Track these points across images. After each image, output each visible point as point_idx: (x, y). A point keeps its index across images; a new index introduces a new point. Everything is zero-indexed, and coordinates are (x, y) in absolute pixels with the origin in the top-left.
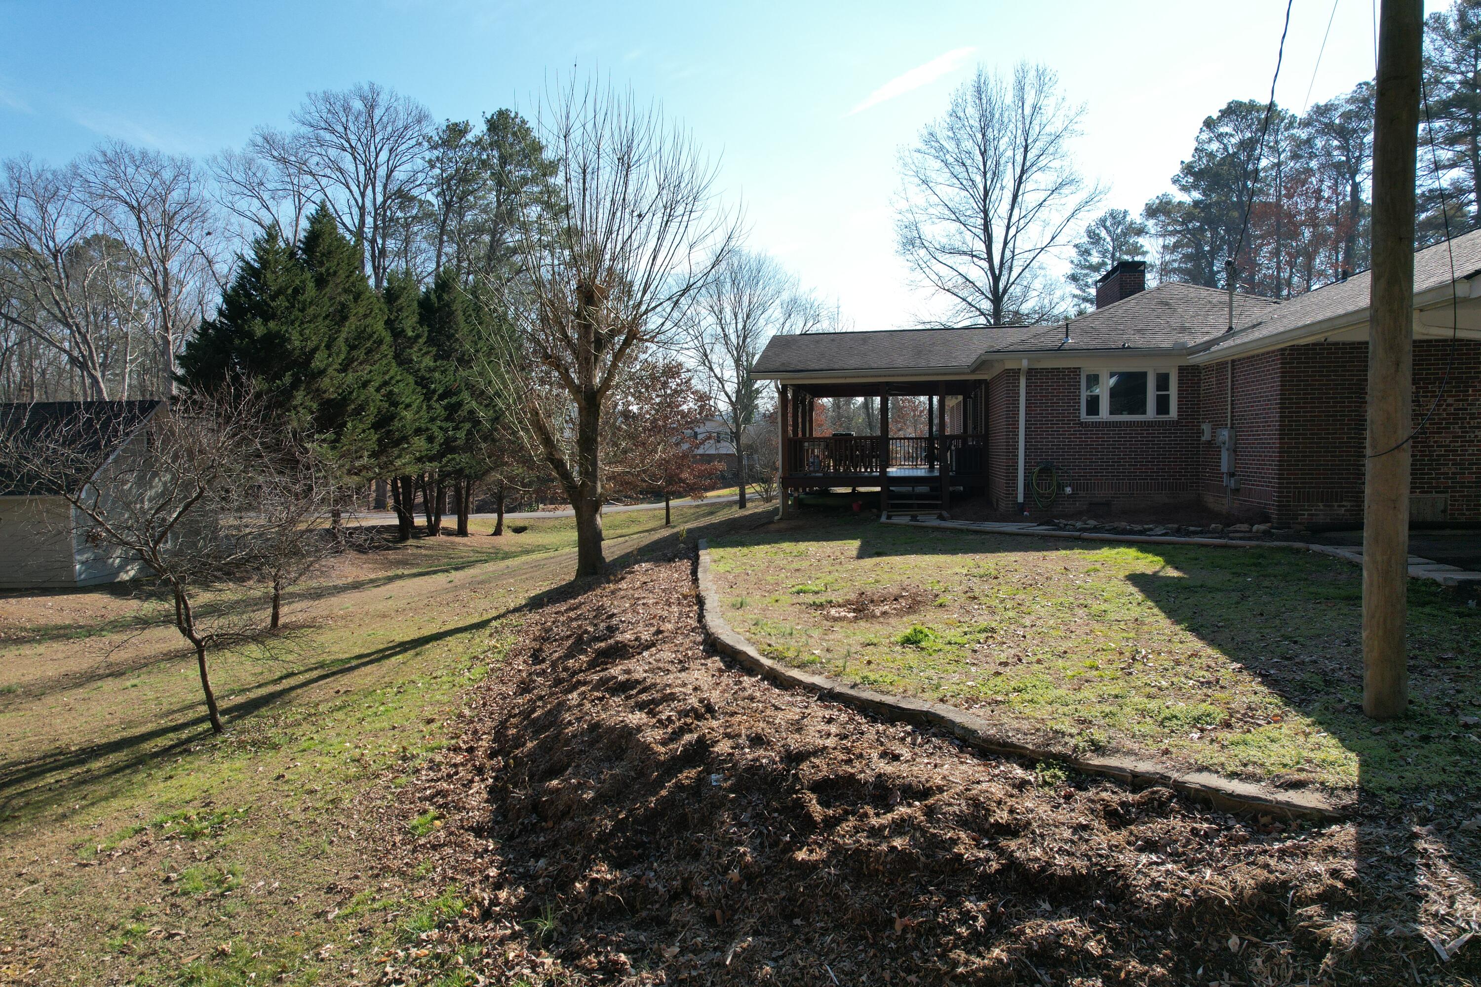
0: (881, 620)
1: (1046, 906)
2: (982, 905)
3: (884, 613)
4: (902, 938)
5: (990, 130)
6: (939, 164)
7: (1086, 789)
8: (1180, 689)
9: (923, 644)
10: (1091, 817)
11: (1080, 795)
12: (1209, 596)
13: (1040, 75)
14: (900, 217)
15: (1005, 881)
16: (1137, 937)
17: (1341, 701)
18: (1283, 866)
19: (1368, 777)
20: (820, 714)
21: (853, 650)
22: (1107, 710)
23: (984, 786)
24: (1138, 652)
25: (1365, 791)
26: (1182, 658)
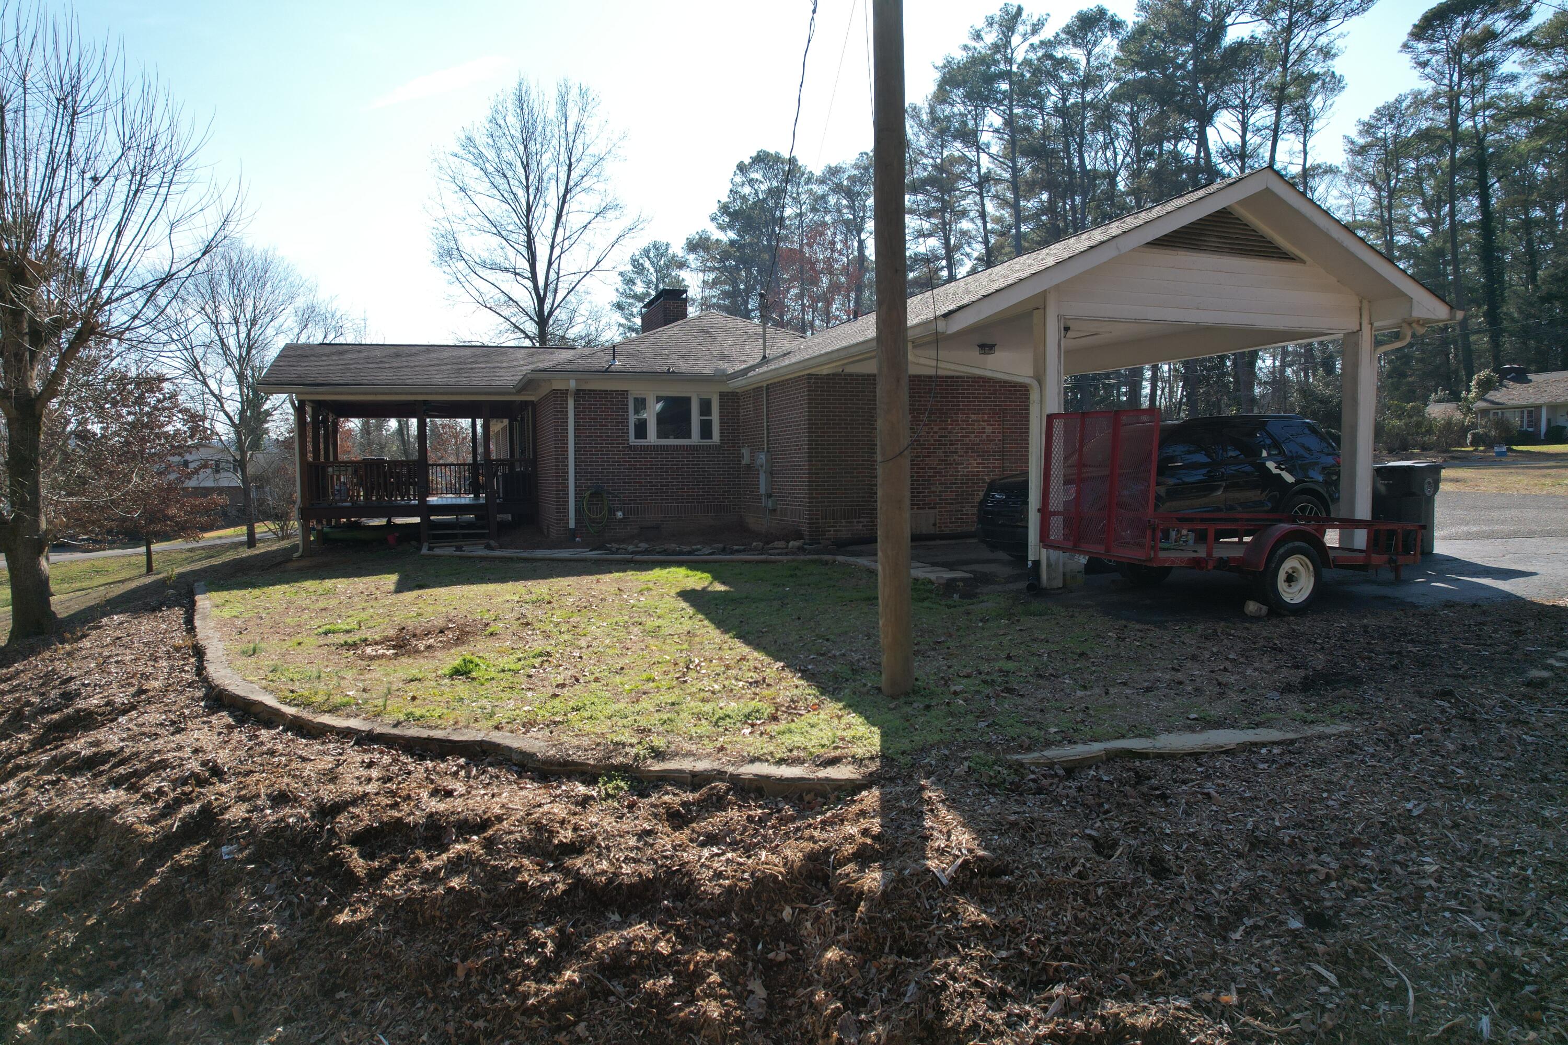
0: (426, 654)
1: (616, 917)
2: (550, 929)
3: (429, 647)
4: (466, 983)
5: (532, 142)
6: (478, 172)
7: (649, 796)
8: (731, 690)
9: (474, 674)
10: (654, 821)
11: (643, 803)
12: (754, 606)
13: (583, 94)
14: (435, 224)
15: (573, 901)
16: (704, 928)
17: (865, 685)
18: (825, 835)
19: (887, 745)
20: (359, 759)
21: (394, 687)
22: (665, 717)
23: (546, 808)
24: (691, 662)
25: (885, 757)
26: (732, 663)
